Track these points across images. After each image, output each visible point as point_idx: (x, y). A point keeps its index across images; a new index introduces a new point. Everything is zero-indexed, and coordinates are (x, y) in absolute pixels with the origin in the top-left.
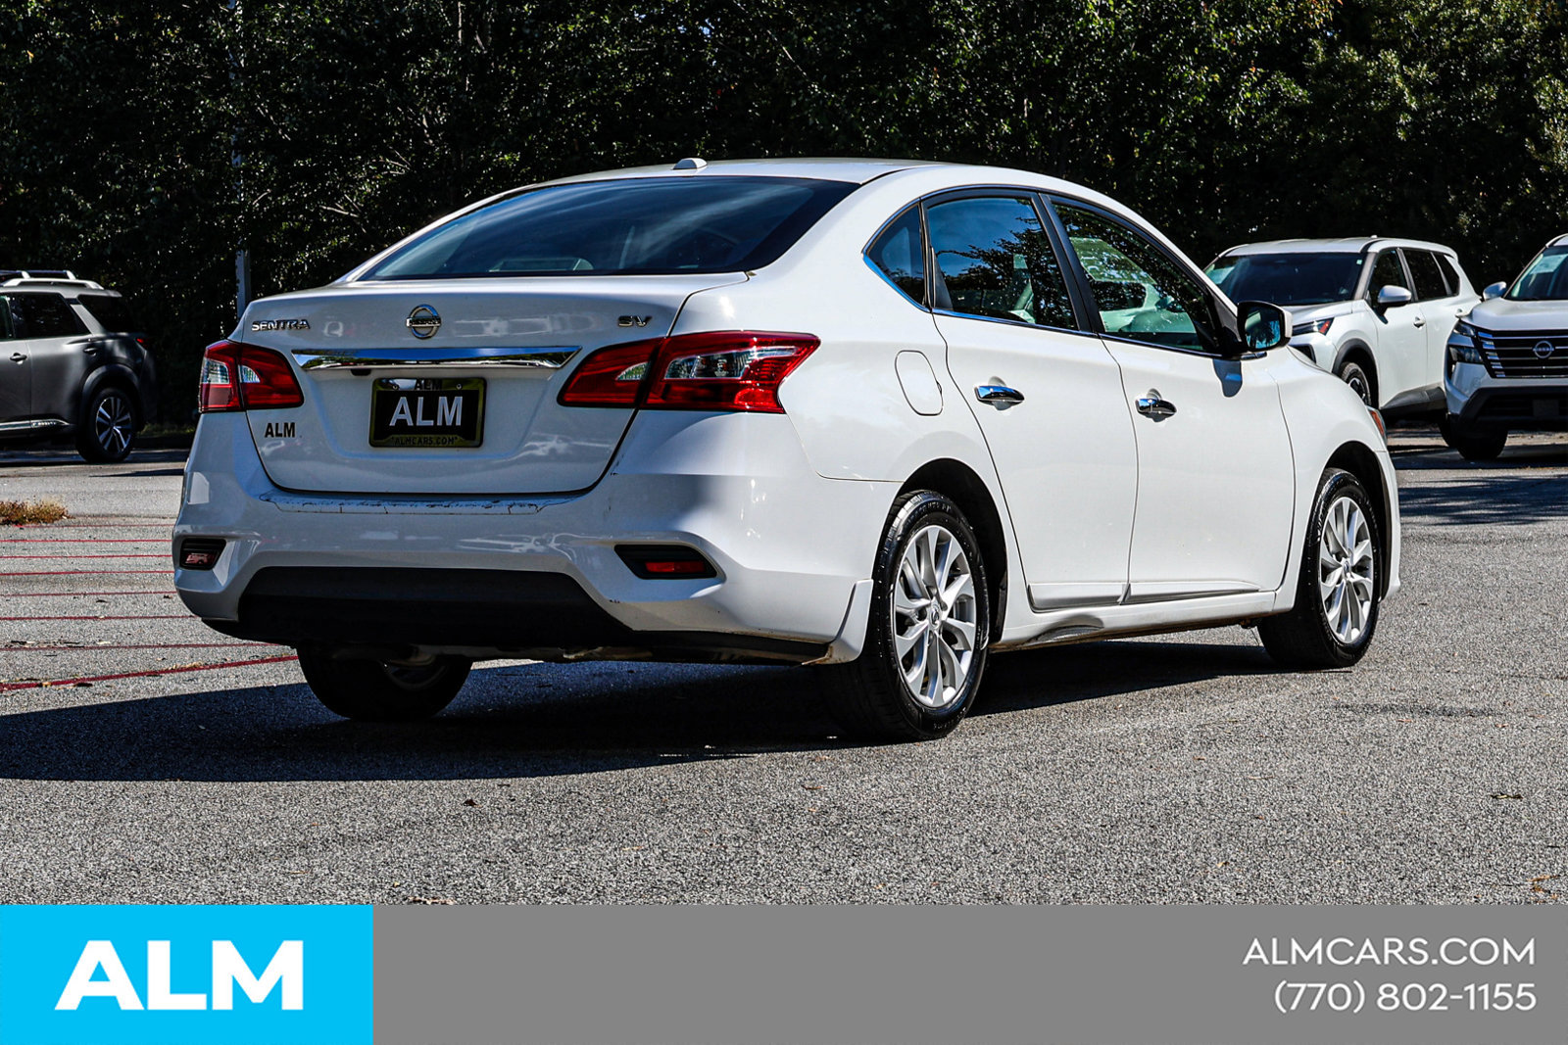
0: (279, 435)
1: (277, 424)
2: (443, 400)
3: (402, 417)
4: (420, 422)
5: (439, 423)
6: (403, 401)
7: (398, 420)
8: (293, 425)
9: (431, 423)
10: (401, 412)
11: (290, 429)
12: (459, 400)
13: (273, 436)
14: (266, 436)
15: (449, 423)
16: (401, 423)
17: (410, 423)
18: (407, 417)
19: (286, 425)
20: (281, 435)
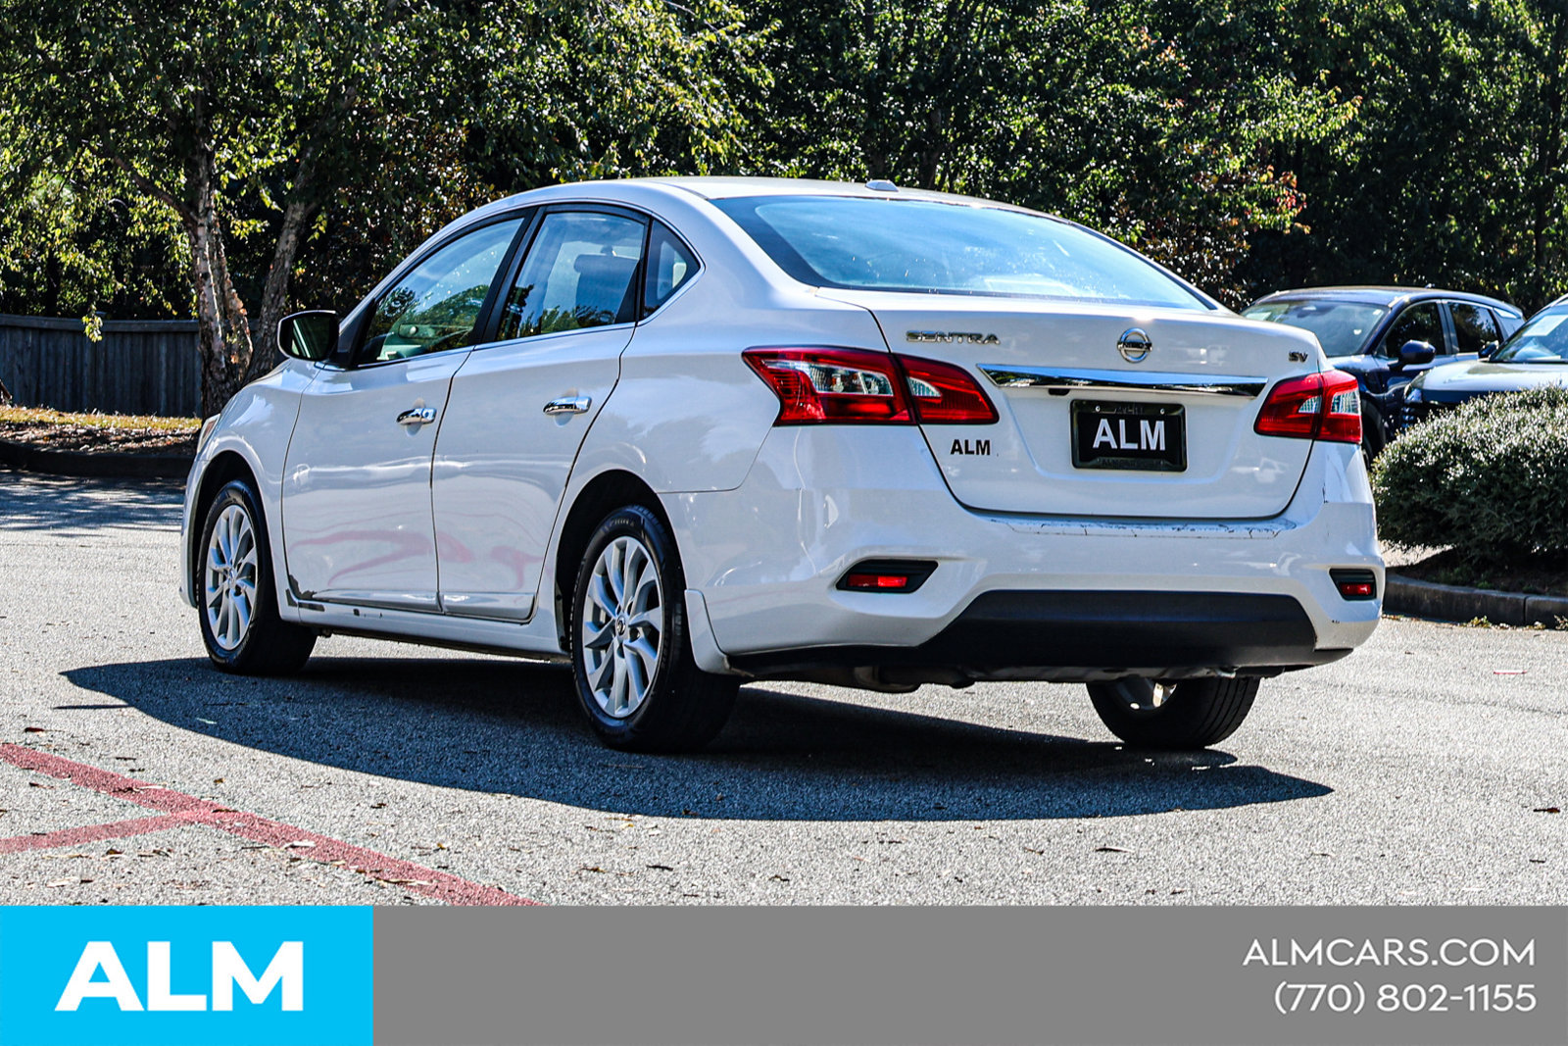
0: (967, 452)
1: (967, 442)
2: (1144, 425)
3: (1105, 439)
4: (1124, 445)
5: (1144, 447)
6: (1104, 423)
7: (1101, 443)
8: (987, 443)
9: (1135, 446)
10: (1103, 434)
11: (984, 447)
12: (1160, 425)
13: (961, 453)
14: (952, 452)
15: (1153, 447)
16: (1105, 445)
17: (1114, 446)
18: (1110, 438)
19: (979, 442)
20: (972, 453)
